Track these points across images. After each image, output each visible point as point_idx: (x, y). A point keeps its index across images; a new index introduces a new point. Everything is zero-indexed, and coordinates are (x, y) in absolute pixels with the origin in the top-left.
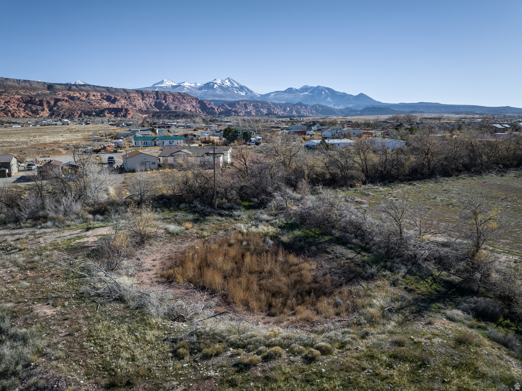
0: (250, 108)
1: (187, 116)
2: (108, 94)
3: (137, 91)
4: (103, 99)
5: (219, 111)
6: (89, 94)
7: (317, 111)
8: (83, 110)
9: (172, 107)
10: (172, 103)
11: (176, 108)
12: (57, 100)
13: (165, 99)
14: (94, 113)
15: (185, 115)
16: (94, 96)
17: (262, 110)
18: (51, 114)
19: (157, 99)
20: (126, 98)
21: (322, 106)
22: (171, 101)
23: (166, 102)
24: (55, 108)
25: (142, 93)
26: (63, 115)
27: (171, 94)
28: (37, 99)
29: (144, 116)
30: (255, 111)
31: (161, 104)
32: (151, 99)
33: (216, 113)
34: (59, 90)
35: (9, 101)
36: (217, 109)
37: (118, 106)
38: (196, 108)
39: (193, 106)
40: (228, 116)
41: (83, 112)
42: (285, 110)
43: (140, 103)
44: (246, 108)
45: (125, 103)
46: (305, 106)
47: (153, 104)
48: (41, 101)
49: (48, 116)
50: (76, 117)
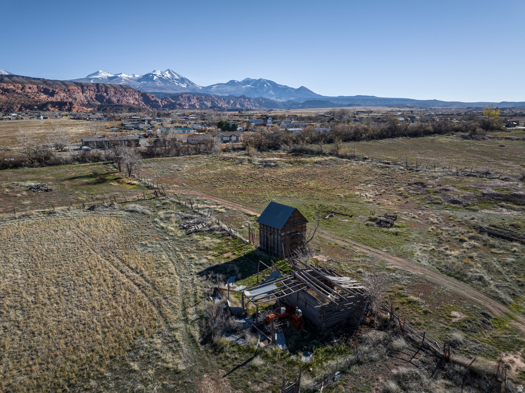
0: (194, 101)
1: (134, 109)
2: (45, 86)
3: (77, 84)
4: (41, 91)
5: (163, 104)
6: (25, 86)
7: (260, 103)
8: (23, 104)
9: (114, 100)
10: (113, 96)
11: (118, 101)
13: (106, 91)
14: (36, 107)
15: (132, 109)
16: (30, 88)
17: (206, 102)
19: (98, 92)
20: (65, 91)
21: (265, 99)
22: (113, 94)
23: (107, 95)
25: (82, 86)
29: (89, 109)
30: (199, 104)
31: (102, 97)
32: (91, 92)
33: (160, 106)
36: (161, 102)
37: (57, 99)
38: (139, 101)
39: (136, 99)
40: (173, 109)
42: (228, 103)
43: (80, 96)
44: (190, 101)
45: (64, 96)
46: (248, 99)
47: (94, 97)
50: (16, 110)
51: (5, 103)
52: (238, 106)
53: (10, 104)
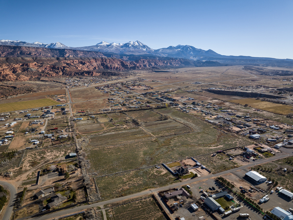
2: (81, 60)
3: (93, 58)
4: (80, 63)
5: (130, 66)
6: (74, 61)
7: (181, 62)
9: (109, 65)
11: (111, 66)
12: (64, 67)
13: (106, 61)
14: (80, 74)
16: (76, 62)
17: (152, 63)
18: (63, 74)
19: (102, 61)
20: (89, 62)
21: (184, 59)
22: (108, 62)
23: (106, 63)
24: (64, 71)
26: (68, 74)
27: (108, 59)
28: (57, 67)
29: (99, 74)
30: (148, 64)
31: (104, 64)
32: (99, 62)
33: (128, 68)
34: (62, 60)
35: (46, 68)
39: (118, 64)
40: (134, 69)
41: (75, 72)
42: (164, 63)
44: (144, 62)
45: (88, 65)
46: (175, 60)
47: (100, 64)
48: (58, 68)
49: (62, 75)
50: (73, 75)
51: (69, 72)
52: (169, 64)
53: (71, 72)
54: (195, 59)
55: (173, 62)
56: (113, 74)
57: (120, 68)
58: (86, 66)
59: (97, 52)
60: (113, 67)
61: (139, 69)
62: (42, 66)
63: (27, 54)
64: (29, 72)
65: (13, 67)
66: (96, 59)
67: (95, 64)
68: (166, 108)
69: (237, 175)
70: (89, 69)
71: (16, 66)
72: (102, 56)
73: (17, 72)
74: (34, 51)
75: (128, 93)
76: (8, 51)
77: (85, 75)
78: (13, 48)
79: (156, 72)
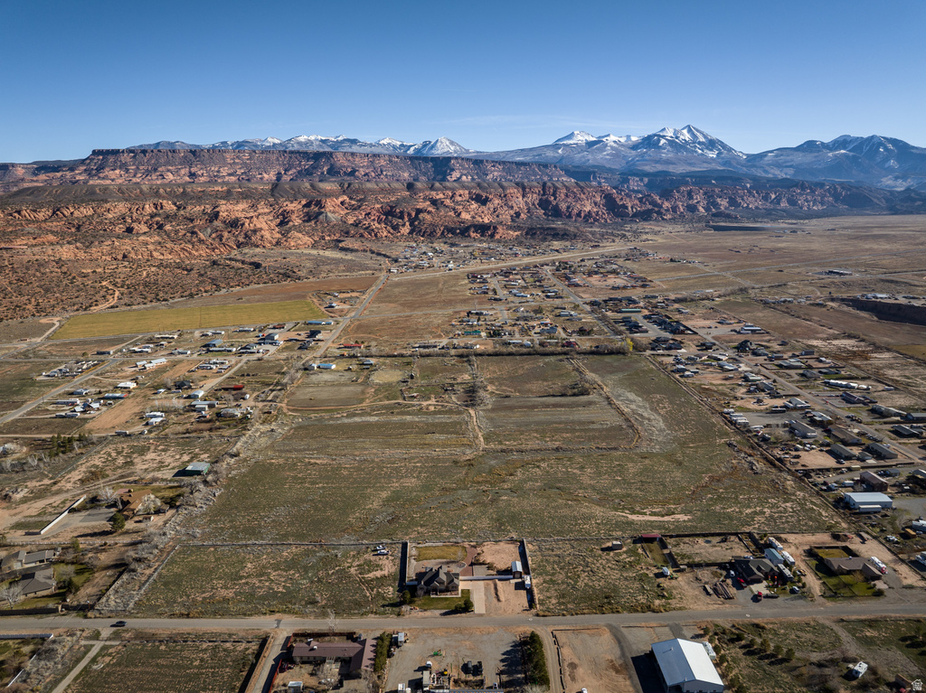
0: (698, 198)
2: (478, 191)
4: (473, 199)
5: (634, 210)
6: (455, 193)
7: (836, 196)
9: (563, 206)
10: (563, 200)
11: (568, 207)
12: (419, 211)
13: (554, 195)
14: (458, 231)
16: (460, 196)
17: (719, 200)
18: (411, 230)
19: (544, 195)
20: (500, 196)
21: (850, 188)
22: (563, 197)
23: (555, 199)
24: (416, 223)
26: (424, 232)
27: (565, 186)
28: (398, 211)
30: (705, 202)
31: (548, 202)
32: (535, 195)
33: (627, 215)
34: (421, 190)
35: (369, 213)
38: (598, 207)
39: (596, 204)
40: (645, 220)
41: (446, 227)
42: (766, 198)
44: (690, 197)
45: (498, 204)
46: (811, 189)
47: (536, 203)
48: (402, 212)
49: (409, 233)
50: (439, 235)
51: (430, 225)
52: (784, 204)
53: (433, 225)
54: (900, 186)
55: (802, 195)
56: (558, 234)
57: (597, 214)
58: (489, 209)
59: (546, 166)
60: (575, 211)
61: (663, 219)
62: (360, 207)
63: (345, 172)
64: (321, 223)
65: (282, 209)
66: (524, 188)
67: (519, 202)
68: (624, 354)
69: (619, 642)
70: (498, 216)
71: (291, 206)
72: (561, 176)
73: (291, 223)
74: (365, 164)
75: (548, 297)
76: (300, 165)
77: (469, 236)
78: (312, 158)
79: (717, 229)
